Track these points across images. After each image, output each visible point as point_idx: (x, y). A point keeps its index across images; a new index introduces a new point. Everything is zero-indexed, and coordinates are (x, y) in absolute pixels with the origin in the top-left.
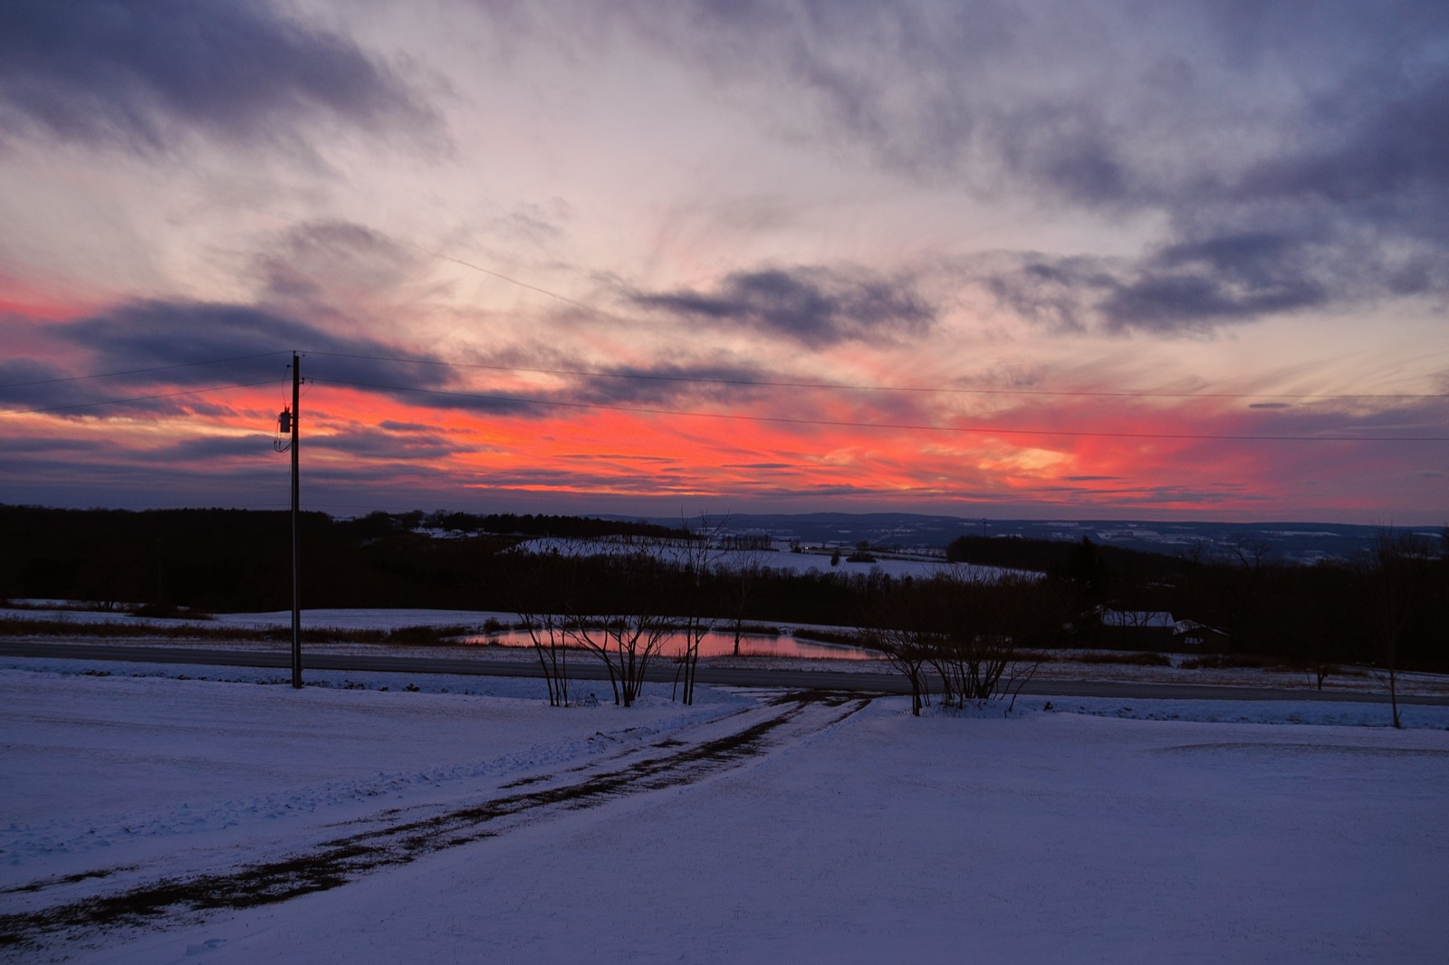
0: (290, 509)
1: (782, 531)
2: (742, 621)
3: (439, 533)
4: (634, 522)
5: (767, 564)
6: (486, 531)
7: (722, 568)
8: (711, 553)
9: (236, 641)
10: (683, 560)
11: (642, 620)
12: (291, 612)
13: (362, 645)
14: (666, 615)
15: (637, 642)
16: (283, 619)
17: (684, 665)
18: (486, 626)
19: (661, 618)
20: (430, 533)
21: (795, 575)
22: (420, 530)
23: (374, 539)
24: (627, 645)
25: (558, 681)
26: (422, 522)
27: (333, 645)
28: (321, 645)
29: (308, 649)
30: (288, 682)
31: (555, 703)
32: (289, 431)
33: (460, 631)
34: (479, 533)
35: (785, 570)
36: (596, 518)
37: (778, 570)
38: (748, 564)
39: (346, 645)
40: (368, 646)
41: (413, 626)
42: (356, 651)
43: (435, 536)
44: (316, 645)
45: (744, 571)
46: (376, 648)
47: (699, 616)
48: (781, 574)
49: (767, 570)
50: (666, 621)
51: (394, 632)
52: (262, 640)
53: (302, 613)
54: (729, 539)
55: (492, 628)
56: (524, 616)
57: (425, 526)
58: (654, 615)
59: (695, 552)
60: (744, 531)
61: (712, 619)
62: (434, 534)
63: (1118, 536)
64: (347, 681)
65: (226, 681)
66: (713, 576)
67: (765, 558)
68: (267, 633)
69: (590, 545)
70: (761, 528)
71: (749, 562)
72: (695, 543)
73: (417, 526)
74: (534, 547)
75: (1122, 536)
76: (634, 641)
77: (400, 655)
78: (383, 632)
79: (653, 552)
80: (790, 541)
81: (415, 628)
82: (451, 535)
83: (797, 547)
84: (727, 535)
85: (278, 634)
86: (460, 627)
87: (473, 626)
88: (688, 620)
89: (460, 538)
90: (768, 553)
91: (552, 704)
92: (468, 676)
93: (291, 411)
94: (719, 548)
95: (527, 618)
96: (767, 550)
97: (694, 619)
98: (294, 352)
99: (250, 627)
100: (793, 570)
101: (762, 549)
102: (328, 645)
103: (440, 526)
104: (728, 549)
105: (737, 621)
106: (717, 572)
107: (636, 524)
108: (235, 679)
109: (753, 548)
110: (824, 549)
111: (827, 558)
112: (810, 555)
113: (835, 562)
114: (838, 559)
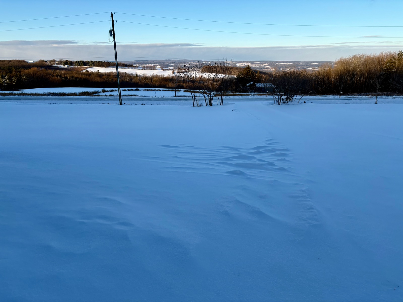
18: (102, 91)
21: (164, 76)
32: (112, 36)
33: (96, 92)
34: (74, 66)
51: (79, 93)
54: (145, 67)
55: (104, 91)
57: (57, 64)
62: (61, 66)
63: (241, 65)
72: (136, 68)
75: (242, 65)
78: (76, 93)
82: (66, 67)
83: (163, 69)
87: (99, 91)
89: (70, 68)
91: (194, 106)
93: (112, 30)
98: (111, 13)
101: (154, 69)
109: (151, 69)
110: (169, 69)
111: (171, 72)
112: (166, 71)
113: (173, 73)
114: (174, 72)
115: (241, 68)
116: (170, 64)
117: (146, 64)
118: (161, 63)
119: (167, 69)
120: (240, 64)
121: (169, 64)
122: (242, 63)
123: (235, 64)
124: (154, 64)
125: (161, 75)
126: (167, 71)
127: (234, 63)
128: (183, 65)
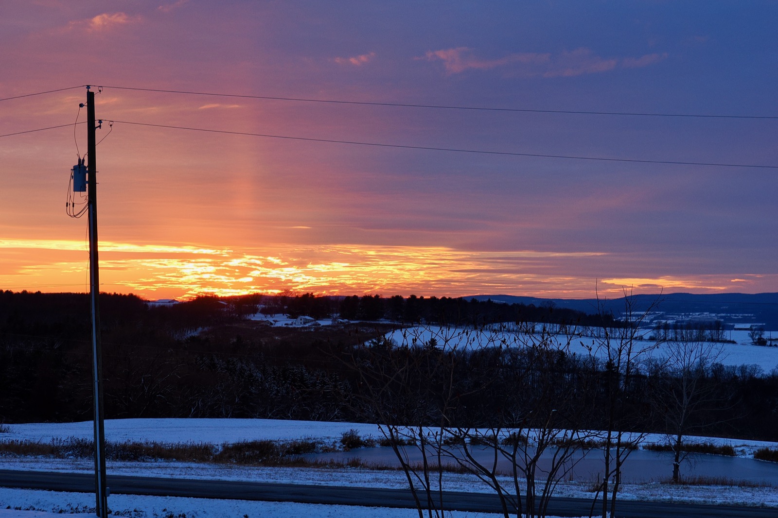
0: (89, 291)
1: (740, 316)
2: (683, 437)
3: (281, 321)
4: (537, 305)
5: (718, 361)
6: (343, 318)
7: (656, 365)
8: (637, 346)
9: (30, 458)
10: (601, 354)
11: (544, 435)
12: (92, 422)
13: (186, 465)
14: (576, 429)
15: (537, 463)
16: (83, 431)
17: (601, 494)
18: (343, 441)
19: (569, 432)
20: (271, 320)
21: (758, 376)
22: (258, 317)
23: (200, 329)
24: (524, 467)
25: (433, 512)
26: (260, 307)
27: (149, 464)
28: (134, 463)
29: (116, 469)
30: (91, 511)
32: (85, 191)
33: (311, 447)
34: (334, 320)
35: (743, 369)
36: (486, 300)
37: (734, 368)
38: (693, 360)
39: (165, 464)
40: (193, 465)
41: (250, 440)
42: (177, 472)
43: (278, 325)
44: (129, 464)
45: (686, 371)
46: (203, 469)
47: (622, 429)
48: (738, 374)
49: (718, 369)
50: (575, 436)
51: (226, 448)
52: (62, 457)
53: (106, 422)
54: (666, 327)
55: (351, 442)
56: (385, 428)
57: (264, 312)
58: (560, 428)
59: (615, 344)
60: (688, 316)
61: (639, 434)
62: (275, 321)
64: (165, 510)
65: (17, 509)
66: (645, 377)
67: (714, 352)
68: (67, 448)
69: (473, 334)
70: (711, 312)
71: (692, 359)
72: (618, 332)
73: (255, 311)
74: (399, 338)
76: (534, 461)
77: (234, 478)
78: (213, 447)
79: (558, 343)
80: (750, 329)
81: (252, 443)
82: (298, 323)
83: (760, 339)
84: (664, 321)
85: (80, 449)
86: (310, 442)
87: (326, 441)
88: (606, 435)
89: (309, 328)
90: (719, 345)
92: (317, 506)
93: (86, 164)
94: (652, 339)
95: (391, 430)
96: (718, 341)
97: (615, 434)
98: (88, 87)
99: (47, 441)
100: (754, 368)
101: (712, 340)
102: (144, 464)
103: (283, 312)
104: (664, 340)
105: (676, 437)
106: (650, 371)
107: (540, 308)
108: (27, 507)
109: (700, 339)
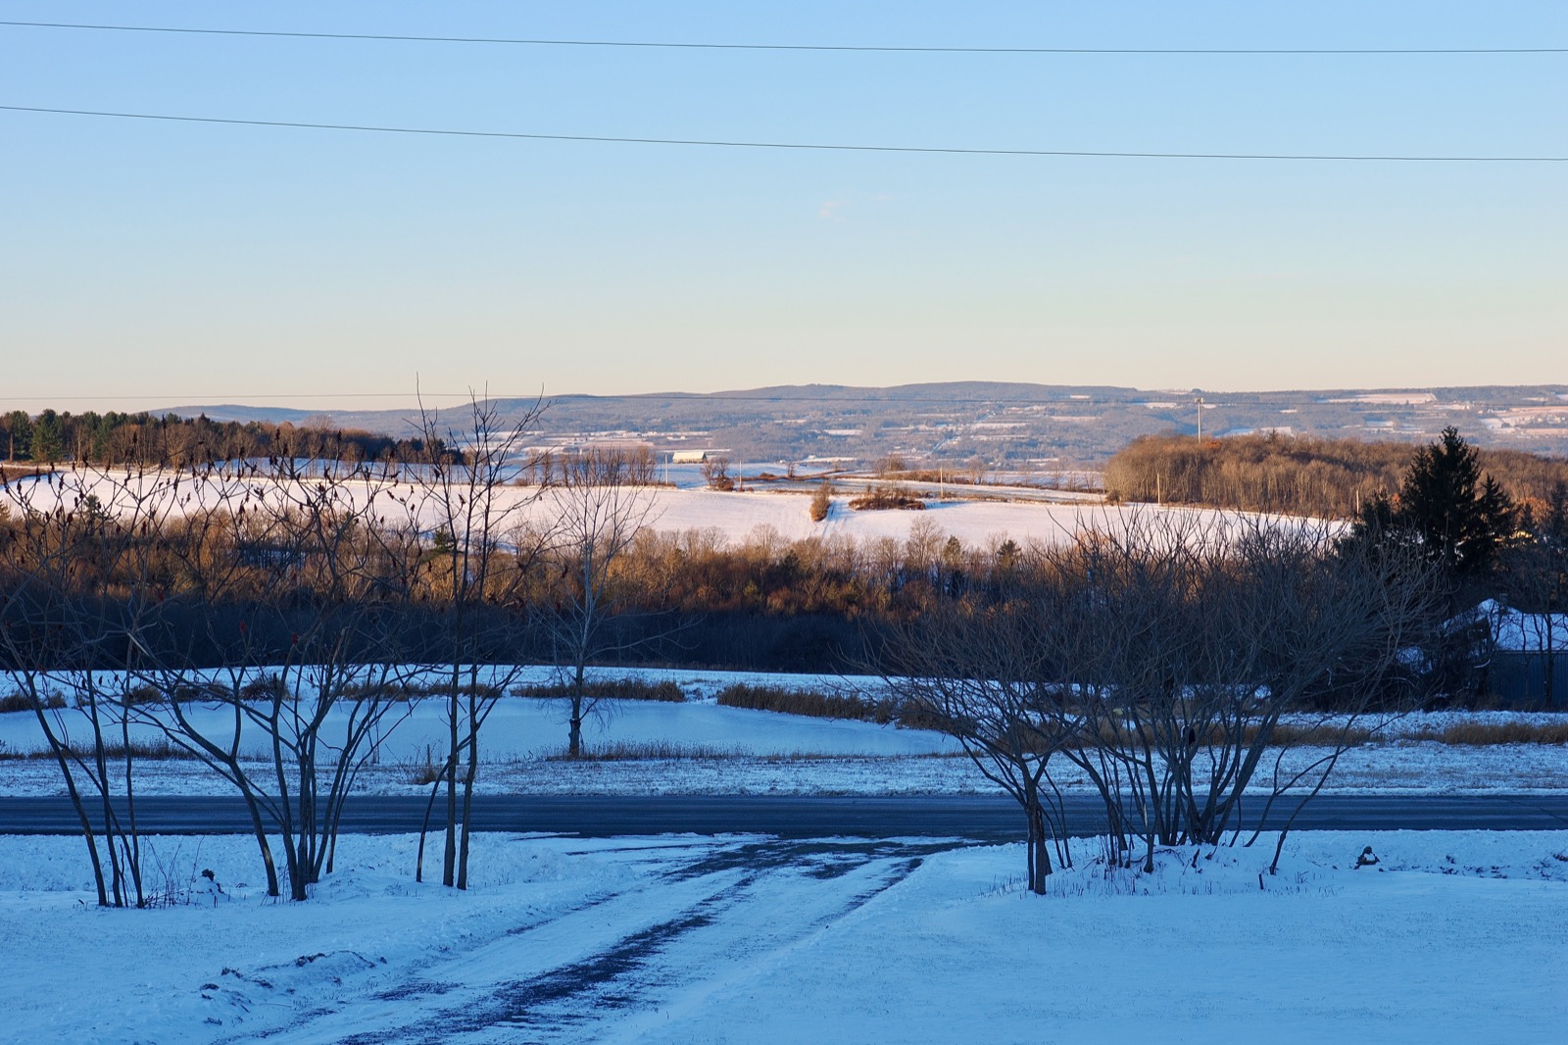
1: (684, 436)
2: (588, 670)
15: (318, 732)
17: (443, 786)
24: (295, 742)
25: (117, 840)
31: (111, 897)
38: (602, 522)
45: (590, 544)
47: (477, 661)
49: (647, 539)
50: (391, 676)
54: (547, 459)
58: (360, 662)
59: (459, 496)
60: (586, 438)
61: (510, 669)
63: (1532, 425)
67: (640, 504)
69: (188, 486)
70: (629, 430)
71: (599, 522)
75: (1545, 425)
76: (313, 728)
79: (352, 499)
80: (703, 460)
83: (722, 478)
84: (542, 450)
88: (450, 671)
90: (649, 493)
91: (103, 901)
94: (521, 485)
95: (30, 681)
96: (645, 484)
97: (465, 670)
100: (713, 534)
101: (634, 482)
104: (545, 486)
105: (573, 670)
106: (520, 547)
110: (792, 478)
111: (802, 503)
112: (756, 495)
113: (823, 511)
114: (829, 505)
115: (1518, 456)
116: (824, 425)
117: (586, 429)
118: (732, 419)
119: (767, 479)
120: (1523, 415)
121: (810, 424)
122: (1537, 410)
123: (1470, 414)
124: (667, 426)
125: (691, 536)
126: (762, 495)
127: (1457, 407)
128: (950, 435)
